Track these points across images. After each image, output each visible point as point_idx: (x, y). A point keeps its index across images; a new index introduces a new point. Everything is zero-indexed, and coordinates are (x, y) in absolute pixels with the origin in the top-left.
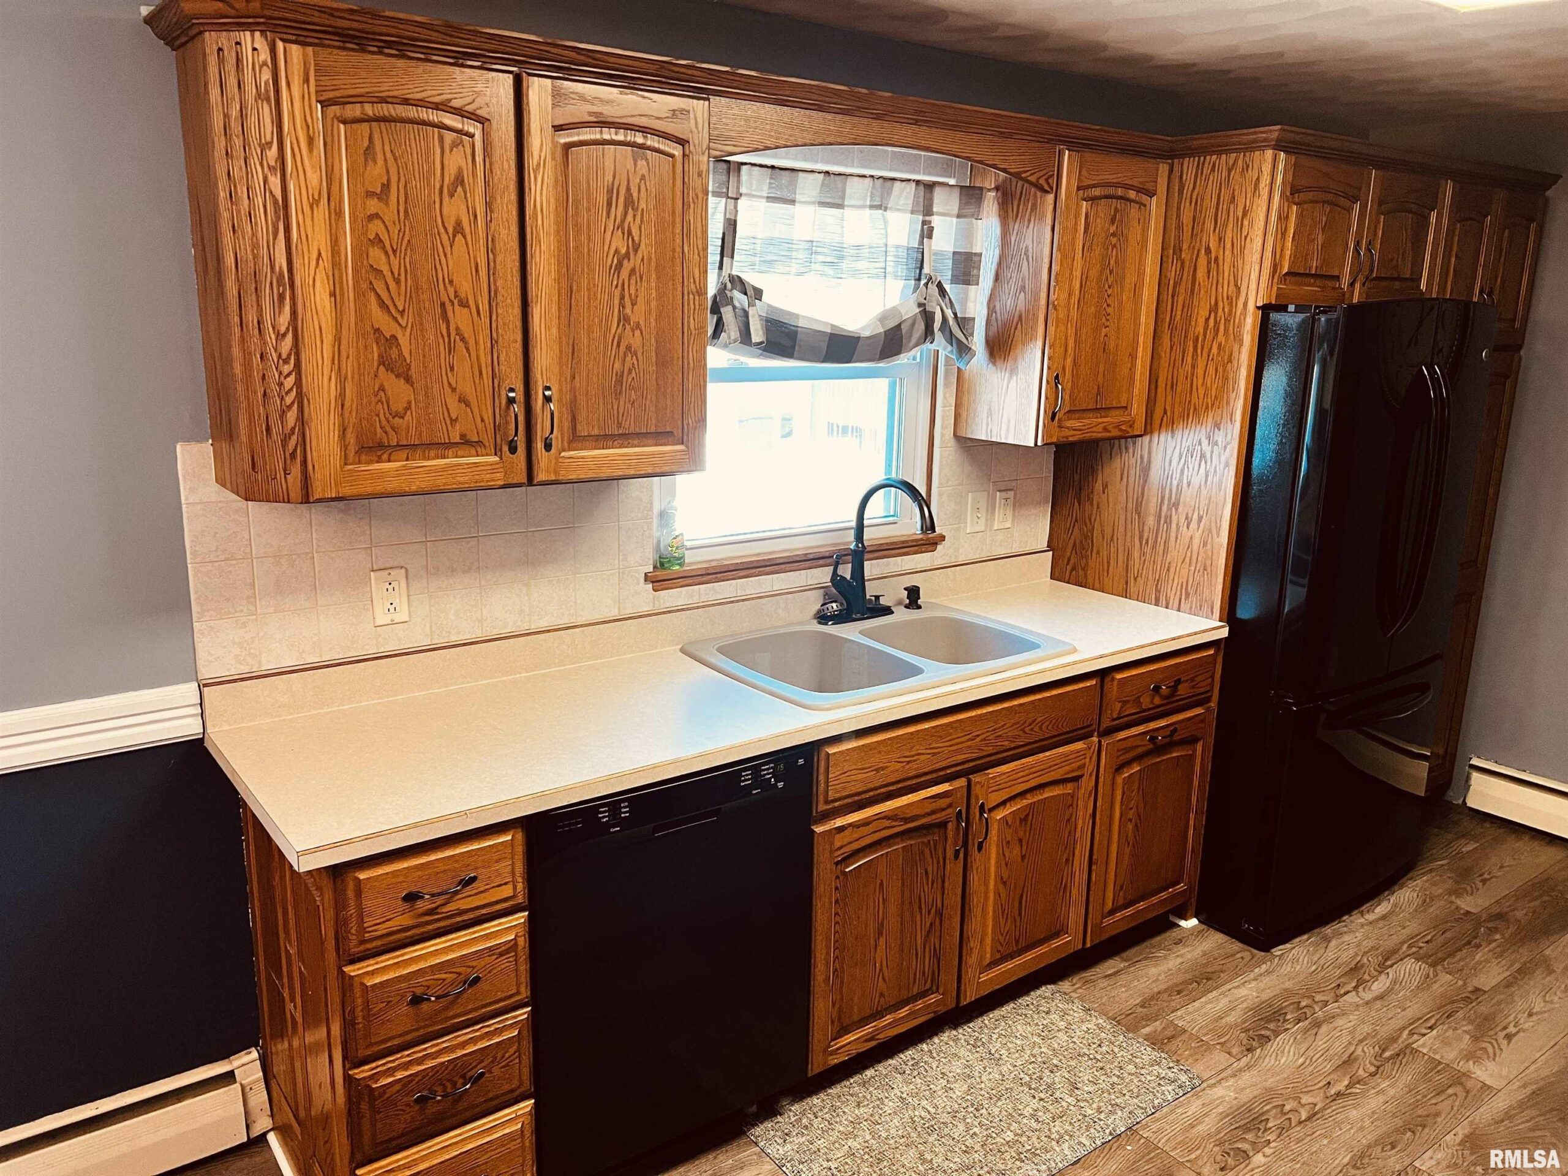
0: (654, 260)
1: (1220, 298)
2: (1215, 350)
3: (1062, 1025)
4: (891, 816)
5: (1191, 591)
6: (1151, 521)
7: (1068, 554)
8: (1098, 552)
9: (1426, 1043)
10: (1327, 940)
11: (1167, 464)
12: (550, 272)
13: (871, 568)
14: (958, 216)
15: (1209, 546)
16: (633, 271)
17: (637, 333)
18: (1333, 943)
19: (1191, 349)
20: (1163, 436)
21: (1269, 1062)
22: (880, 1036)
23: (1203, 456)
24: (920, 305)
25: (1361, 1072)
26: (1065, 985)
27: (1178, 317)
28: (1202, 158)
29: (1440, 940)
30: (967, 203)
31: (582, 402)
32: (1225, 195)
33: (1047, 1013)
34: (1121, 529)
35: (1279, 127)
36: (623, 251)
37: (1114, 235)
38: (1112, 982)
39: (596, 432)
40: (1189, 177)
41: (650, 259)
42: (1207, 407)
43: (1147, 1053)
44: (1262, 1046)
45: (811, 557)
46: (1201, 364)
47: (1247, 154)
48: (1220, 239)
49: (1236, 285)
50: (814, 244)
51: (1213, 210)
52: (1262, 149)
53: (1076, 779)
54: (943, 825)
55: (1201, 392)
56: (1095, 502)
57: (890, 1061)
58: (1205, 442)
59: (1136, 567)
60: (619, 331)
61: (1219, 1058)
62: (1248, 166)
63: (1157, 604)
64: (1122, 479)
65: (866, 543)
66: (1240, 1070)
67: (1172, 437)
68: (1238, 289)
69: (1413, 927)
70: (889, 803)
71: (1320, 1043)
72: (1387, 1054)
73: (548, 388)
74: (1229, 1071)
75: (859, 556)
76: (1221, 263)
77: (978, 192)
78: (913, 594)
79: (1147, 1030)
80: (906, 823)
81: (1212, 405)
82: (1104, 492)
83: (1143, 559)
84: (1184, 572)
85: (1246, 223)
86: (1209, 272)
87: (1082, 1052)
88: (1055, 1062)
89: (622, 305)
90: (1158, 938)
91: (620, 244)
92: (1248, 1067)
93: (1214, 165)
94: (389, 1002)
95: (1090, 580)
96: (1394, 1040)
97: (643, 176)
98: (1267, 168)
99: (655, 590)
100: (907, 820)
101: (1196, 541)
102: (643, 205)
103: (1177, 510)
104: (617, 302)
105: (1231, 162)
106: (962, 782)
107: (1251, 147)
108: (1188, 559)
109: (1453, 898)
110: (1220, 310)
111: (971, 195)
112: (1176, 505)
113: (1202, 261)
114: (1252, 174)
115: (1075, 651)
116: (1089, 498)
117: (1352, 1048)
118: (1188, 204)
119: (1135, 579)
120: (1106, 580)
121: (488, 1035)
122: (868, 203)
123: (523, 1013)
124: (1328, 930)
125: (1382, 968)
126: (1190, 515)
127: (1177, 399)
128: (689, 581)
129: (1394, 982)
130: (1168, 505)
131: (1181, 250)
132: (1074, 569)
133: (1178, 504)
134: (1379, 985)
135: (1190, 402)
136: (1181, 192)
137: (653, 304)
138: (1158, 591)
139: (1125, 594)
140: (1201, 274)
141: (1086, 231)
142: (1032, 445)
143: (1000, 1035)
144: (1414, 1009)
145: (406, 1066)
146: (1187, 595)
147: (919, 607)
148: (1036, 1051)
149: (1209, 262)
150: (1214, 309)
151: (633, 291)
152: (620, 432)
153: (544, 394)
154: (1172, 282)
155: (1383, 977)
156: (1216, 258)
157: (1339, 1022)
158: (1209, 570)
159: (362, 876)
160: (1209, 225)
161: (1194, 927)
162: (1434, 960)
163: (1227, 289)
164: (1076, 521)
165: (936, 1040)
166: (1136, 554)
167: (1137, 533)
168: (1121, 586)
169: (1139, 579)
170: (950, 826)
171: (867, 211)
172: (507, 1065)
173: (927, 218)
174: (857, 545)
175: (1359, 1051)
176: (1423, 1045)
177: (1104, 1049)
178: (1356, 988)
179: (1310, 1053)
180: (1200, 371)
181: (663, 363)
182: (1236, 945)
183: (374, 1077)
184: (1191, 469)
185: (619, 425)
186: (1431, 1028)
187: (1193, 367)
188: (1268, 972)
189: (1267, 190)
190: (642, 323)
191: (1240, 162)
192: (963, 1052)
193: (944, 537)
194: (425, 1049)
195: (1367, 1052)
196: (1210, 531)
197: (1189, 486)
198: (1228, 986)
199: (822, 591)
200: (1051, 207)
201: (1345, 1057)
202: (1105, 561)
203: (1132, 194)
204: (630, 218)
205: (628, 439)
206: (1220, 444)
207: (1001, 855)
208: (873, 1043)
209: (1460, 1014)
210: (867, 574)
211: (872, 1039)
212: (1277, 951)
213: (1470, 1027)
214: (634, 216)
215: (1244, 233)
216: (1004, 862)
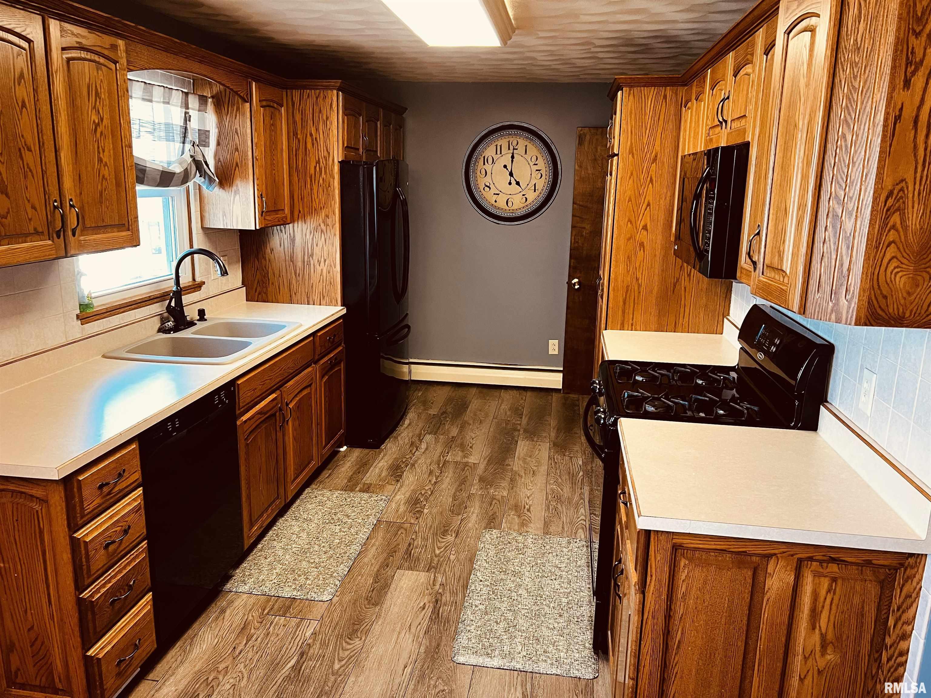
0: (110, 127)
1: (320, 158)
2: (321, 181)
3: (325, 499)
4: (260, 412)
5: (325, 295)
6: (299, 264)
7: (255, 286)
8: (273, 284)
9: (449, 458)
10: (396, 438)
11: (304, 236)
12: (66, 132)
13: (186, 299)
14: (199, 111)
15: (331, 273)
16: (101, 133)
17: (106, 168)
18: (399, 438)
19: (309, 181)
20: (300, 223)
21: (407, 482)
22: (264, 525)
23: (322, 231)
24: (191, 156)
25: (437, 474)
26: (313, 486)
27: (300, 166)
28: (302, 91)
29: (432, 426)
30: (202, 104)
31: (86, 208)
32: (317, 109)
33: (316, 497)
34: (284, 270)
35: (340, 81)
36: (97, 121)
37: (272, 125)
38: (330, 478)
39: (93, 225)
40: (296, 99)
41: (108, 127)
42: (321, 208)
43: (366, 496)
44: (401, 478)
45: (152, 297)
46: (315, 188)
47: (325, 91)
48: (317, 130)
49: (327, 151)
50: (141, 121)
51: (311, 116)
52: (332, 90)
53: (310, 385)
54: (274, 415)
55: (317, 201)
56: (267, 259)
57: (265, 539)
58: (322, 225)
59: (295, 288)
60: (99, 167)
61: (390, 488)
62: (326, 97)
63: (308, 304)
64: (281, 246)
65: (181, 286)
66: (399, 488)
67: (305, 223)
68: (329, 153)
69: (421, 425)
70: (257, 406)
71: (418, 470)
72: (441, 466)
73: (71, 200)
74: (396, 490)
75: (178, 294)
76: (318, 141)
77: (205, 98)
78: (202, 313)
79: (358, 489)
80: (266, 414)
81: (324, 207)
82: (271, 253)
83: (298, 283)
84: (321, 287)
85: (328, 123)
86: (313, 145)
87: (341, 504)
88: (333, 511)
89: (99, 152)
90: (336, 458)
91: (95, 118)
92: (401, 486)
93: (309, 94)
94: (96, 549)
95: (270, 298)
96: (440, 461)
97: (101, 80)
98: (335, 99)
99: (82, 324)
100: (265, 413)
101: (325, 271)
102: (103, 96)
103: (312, 258)
104: (96, 149)
105: (317, 94)
106: (278, 392)
107: (328, 88)
108: (321, 280)
109: (426, 411)
110: (321, 162)
111: (203, 100)
112: (312, 255)
113: (309, 140)
114: (328, 101)
115: (301, 325)
116: (263, 257)
117: (429, 468)
118: (297, 112)
119: (295, 294)
120: (279, 297)
121: (134, 559)
122: (162, 100)
123: (144, 544)
124: (394, 434)
125: (421, 441)
126: (320, 260)
127: (305, 205)
128: (98, 317)
129: (427, 443)
130: (308, 256)
131: (297, 134)
132: (259, 294)
133: (313, 255)
134: (423, 446)
135: (312, 206)
136: (293, 105)
137: (112, 152)
138: (308, 298)
139: (291, 302)
140: (309, 146)
141: (263, 123)
142: (254, 229)
143: (304, 512)
144: (439, 449)
145: (104, 586)
146: (324, 298)
147: (206, 320)
148: (323, 511)
149: (312, 140)
150: (318, 162)
151: (103, 145)
152: (104, 224)
153: (70, 204)
154: (294, 149)
155: (422, 443)
156: (316, 138)
157: (419, 462)
158: (333, 284)
159: (81, 478)
160: (310, 122)
161: (346, 450)
162: (435, 432)
163: (323, 153)
164: (257, 269)
165: (277, 524)
166: (294, 282)
167: (293, 271)
168: (288, 299)
169: (297, 294)
170: (277, 414)
171: (162, 105)
172: (143, 574)
173: (187, 111)
174: (177, 288)
175: (432, 468)
176: (449, 459)
177: (349, 500)
178: (417, 449)
179: (417, 474)
180: (315, 191)
181: (118, 185)
182: (366, 451)
183: (92, 596)
184: (317, 237)
185: (103, 221)
186: (448, 453)
187: (312, 189)
188: (385, 455)
189: (336, 108)
190: (108, 162)
191: (322, 94)
192: (293, 523)
193: (204, 282)
194: (109, 574)
195: (434, 467)
196: (331, 266)
197: (317, 246)
198: (375, 464)
199: (159, 317)
200: (249, 110)
201: (429, 471)
202: (277, 288)
203: (275, 105)
204: (98, 103)
205: (106, 229)
206: (330, 225)
207: (293, 425)
208: (263, 529)
209: (453, 446)
210: (184, 302)
211: (262, 527)
212: (383, 447)
213: (458, 449)
214: (100, 103)
215: (328, 127)
216: (294, 429)
